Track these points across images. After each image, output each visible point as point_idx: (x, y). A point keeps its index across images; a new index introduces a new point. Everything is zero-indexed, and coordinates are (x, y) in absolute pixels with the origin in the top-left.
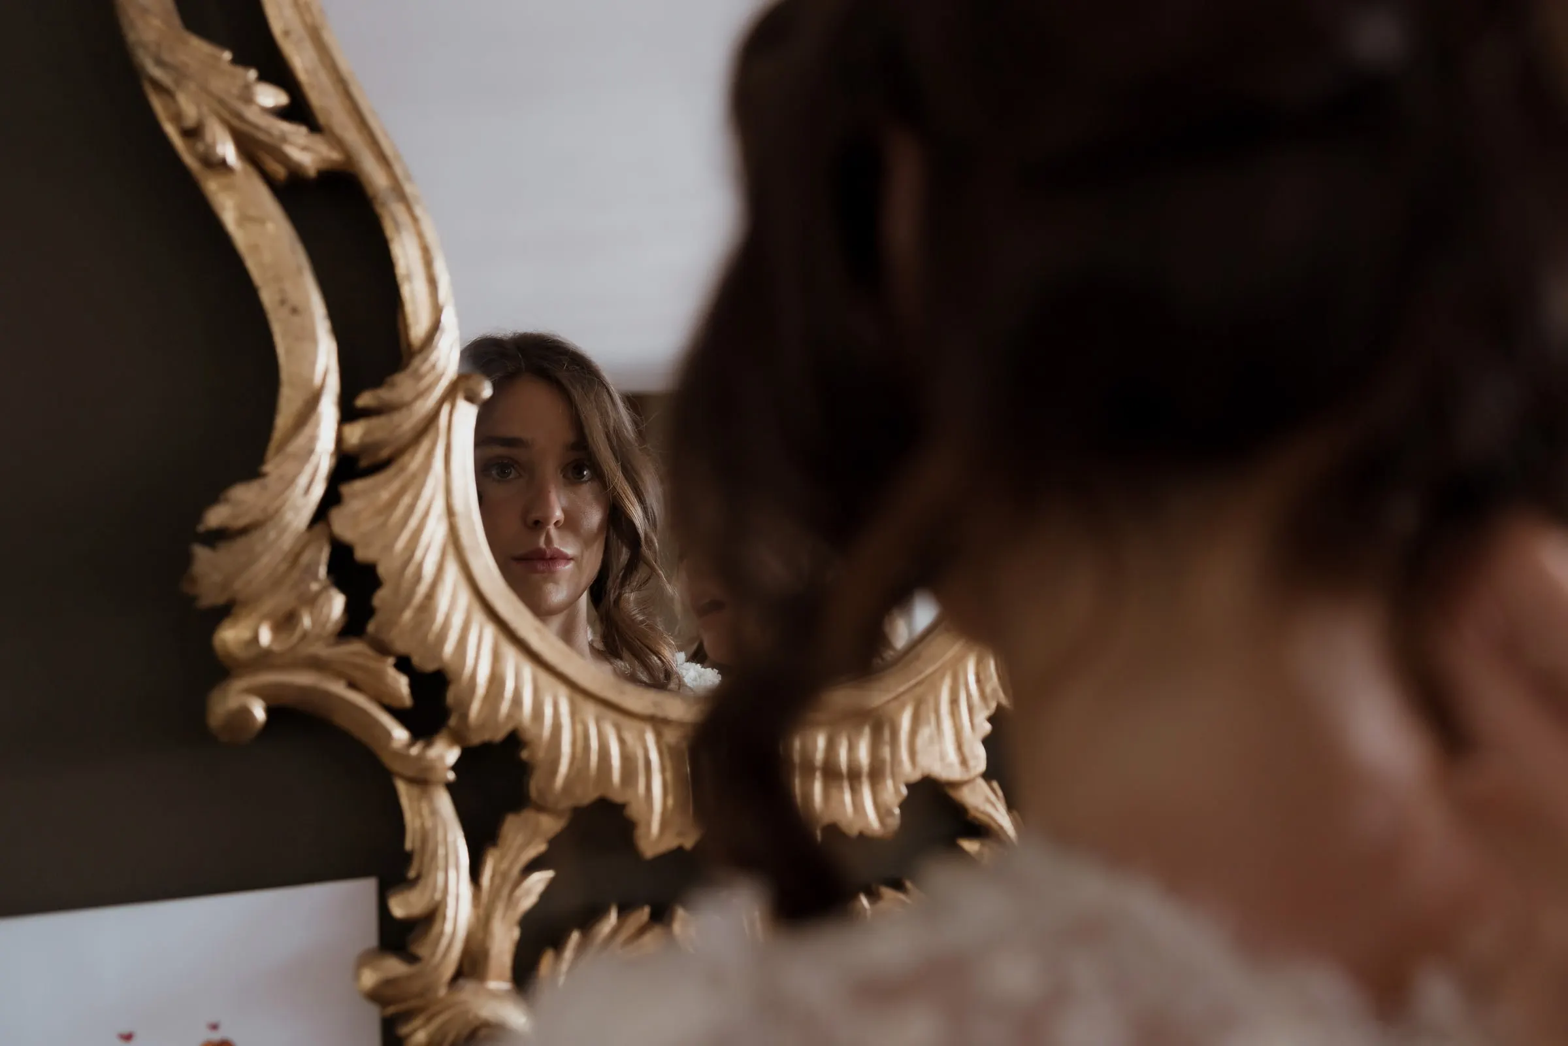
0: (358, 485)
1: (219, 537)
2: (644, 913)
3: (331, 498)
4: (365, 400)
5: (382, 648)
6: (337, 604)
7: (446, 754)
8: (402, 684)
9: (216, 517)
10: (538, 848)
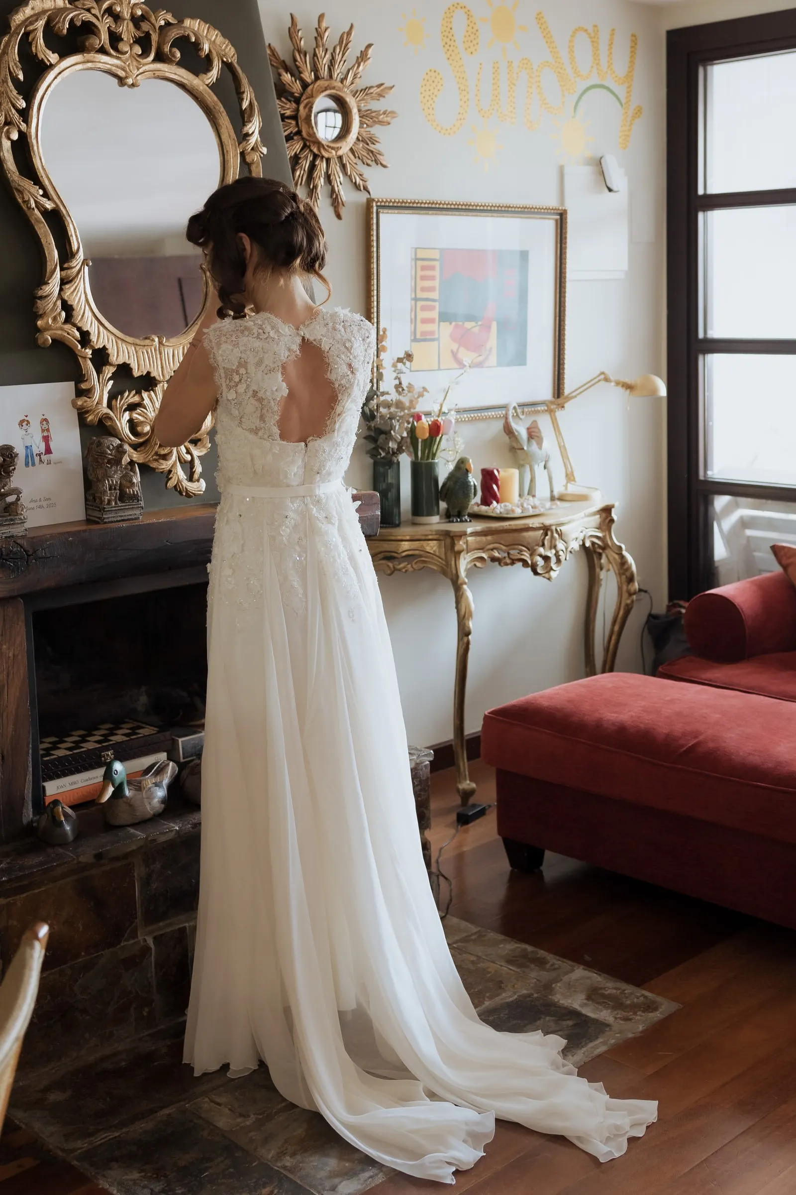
0: (67, 286)
1: (41, 298)
2: (134, 392)
3: (61, 290)
4: (66, 265)
5: (74, 325)
6: (63, 314)
7: (89, 352)
8: (77, 334)
9: (40, 293)
10: (110, 375)
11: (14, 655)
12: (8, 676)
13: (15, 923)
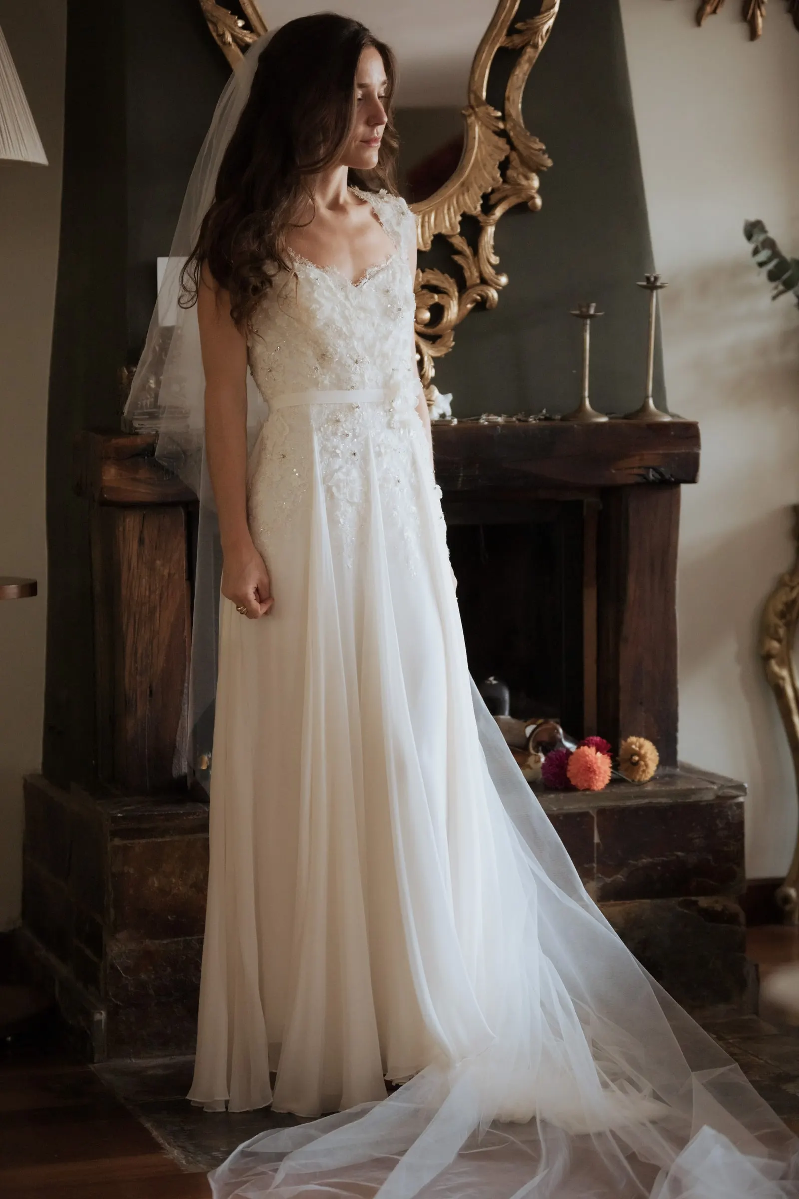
11: (169, 574)
12: (161, 598)
13: (132, 871)
